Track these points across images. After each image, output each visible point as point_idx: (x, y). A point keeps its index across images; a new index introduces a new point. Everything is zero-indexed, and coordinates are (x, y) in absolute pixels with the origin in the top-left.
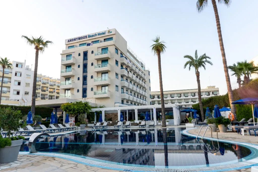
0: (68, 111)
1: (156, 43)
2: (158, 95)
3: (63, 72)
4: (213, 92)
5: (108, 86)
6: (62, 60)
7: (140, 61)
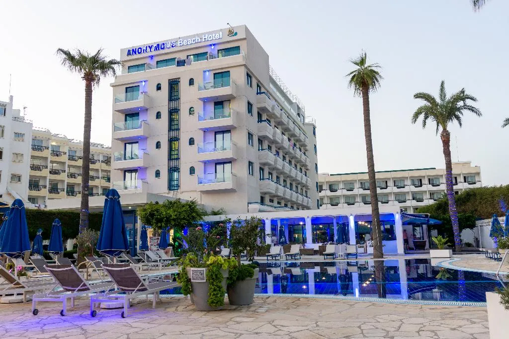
0: (154, 221)
1: (359, 68)
2: (330, 184)
3: (120, 129)
4: (465, 177)
5: (230, 162)
6: (116, 100)
7: (294, 101)
